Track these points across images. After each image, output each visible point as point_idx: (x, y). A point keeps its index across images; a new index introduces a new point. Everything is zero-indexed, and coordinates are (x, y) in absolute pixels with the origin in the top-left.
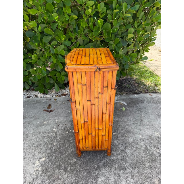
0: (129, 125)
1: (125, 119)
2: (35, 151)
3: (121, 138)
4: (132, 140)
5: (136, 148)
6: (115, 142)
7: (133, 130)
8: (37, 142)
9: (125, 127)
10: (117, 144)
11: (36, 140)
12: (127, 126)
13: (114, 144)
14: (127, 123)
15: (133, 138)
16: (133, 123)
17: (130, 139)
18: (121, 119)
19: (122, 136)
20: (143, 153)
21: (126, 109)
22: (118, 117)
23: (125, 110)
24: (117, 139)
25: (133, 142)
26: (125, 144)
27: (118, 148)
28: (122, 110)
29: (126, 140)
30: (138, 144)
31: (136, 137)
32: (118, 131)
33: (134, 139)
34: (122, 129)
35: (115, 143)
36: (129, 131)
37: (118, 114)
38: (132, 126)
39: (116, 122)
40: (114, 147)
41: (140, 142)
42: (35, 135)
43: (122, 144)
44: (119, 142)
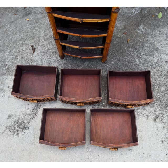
0: (159, 41)
1: (157, 31)
2: (50, 58)
3: (144, 57)
4: (156, 61)
5: (158, 70)
6: (137, 60)
7: (161, 48)
8: (51, 48)
9: (154, 43)
10: (138, 62)
11: (49, 46)
12: (156, 42)
13: (134, 62)
14: (158, 38)
15: (157, 58)
16: (165, 38)
17: (154, 59)
18: (152, 30)
19: (146, 54)
20: (163, 76)
21: (163, 16)
22: (148, 28)
23: (162, 18)
24: (139, 57)
25: (157, 63)
26: (147, 64)
27: (138, 68)
28: (157, 16)
29: (149, 60)
30: (161, 66)
31: (162, 58)
32: (143, 47)
33: (160, 59)
34: (149, 46)
35: (136, 62)
36: (156, 49)
37: (149, 22)
38: (161, 43)
39: (145, 35)
40: (133, 66)
41: (165, 65)
42: (47, 39)
43: (143, 64)
44: (140, 60)
